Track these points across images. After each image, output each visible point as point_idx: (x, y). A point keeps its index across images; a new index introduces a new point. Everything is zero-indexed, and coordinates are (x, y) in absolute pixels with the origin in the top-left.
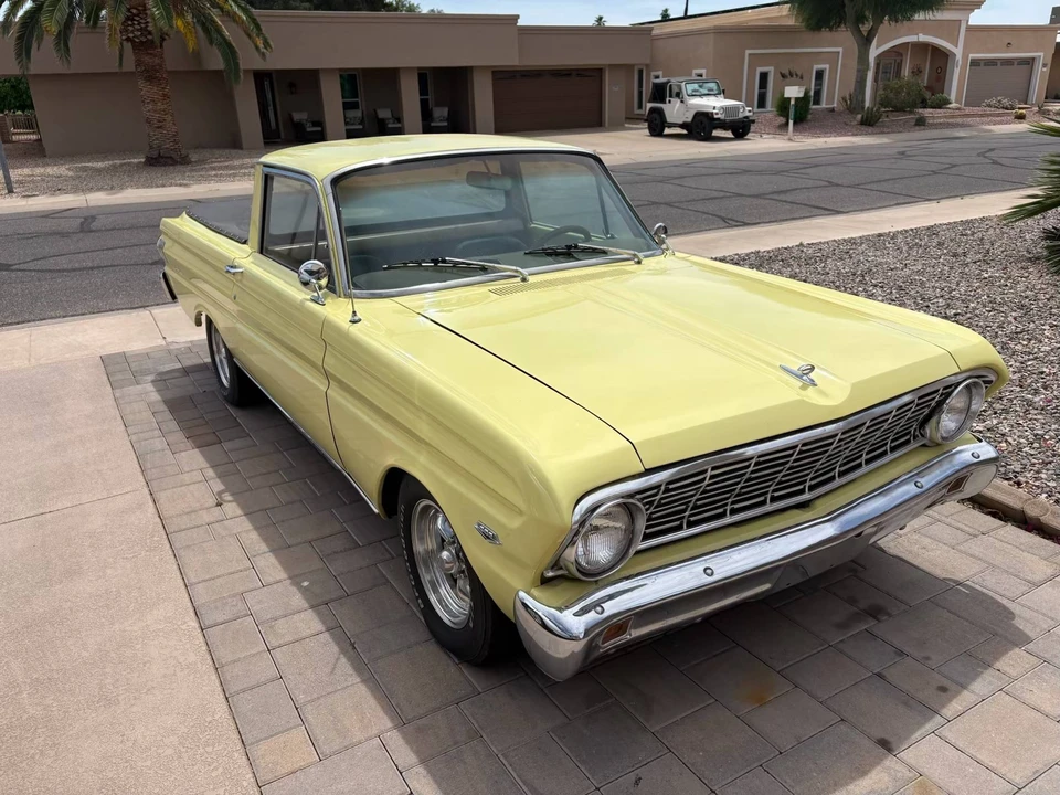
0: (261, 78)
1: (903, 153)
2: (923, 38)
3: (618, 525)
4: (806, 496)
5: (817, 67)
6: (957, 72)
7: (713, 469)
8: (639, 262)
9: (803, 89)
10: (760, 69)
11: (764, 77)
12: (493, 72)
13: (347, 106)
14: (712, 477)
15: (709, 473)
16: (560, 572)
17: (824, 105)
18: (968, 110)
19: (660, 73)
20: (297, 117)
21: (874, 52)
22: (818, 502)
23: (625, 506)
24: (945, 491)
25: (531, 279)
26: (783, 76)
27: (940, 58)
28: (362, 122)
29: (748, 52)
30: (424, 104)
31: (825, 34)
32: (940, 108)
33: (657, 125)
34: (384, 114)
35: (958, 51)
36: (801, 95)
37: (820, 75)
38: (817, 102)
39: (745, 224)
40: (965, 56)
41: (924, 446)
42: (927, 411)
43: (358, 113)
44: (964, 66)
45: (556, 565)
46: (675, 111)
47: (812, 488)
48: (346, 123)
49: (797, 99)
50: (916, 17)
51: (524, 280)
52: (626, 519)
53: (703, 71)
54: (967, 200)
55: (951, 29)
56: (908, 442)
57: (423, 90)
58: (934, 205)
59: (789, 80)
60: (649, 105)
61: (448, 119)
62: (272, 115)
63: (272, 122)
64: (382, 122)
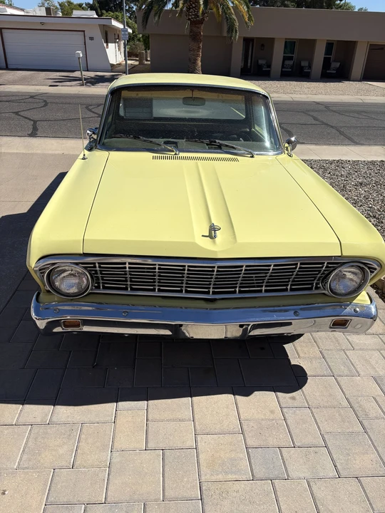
12: (372, 45)
13: (285, 58)
20: (261, 62)
28: (292, 67)
30: (327, 60)
34: (304, 64)
43: (291, 63)
48: (282, 67)
57: (328, 52)
61: (337, 70)
62: (249, 61)
63: (249, 65)
64: (302, 68)
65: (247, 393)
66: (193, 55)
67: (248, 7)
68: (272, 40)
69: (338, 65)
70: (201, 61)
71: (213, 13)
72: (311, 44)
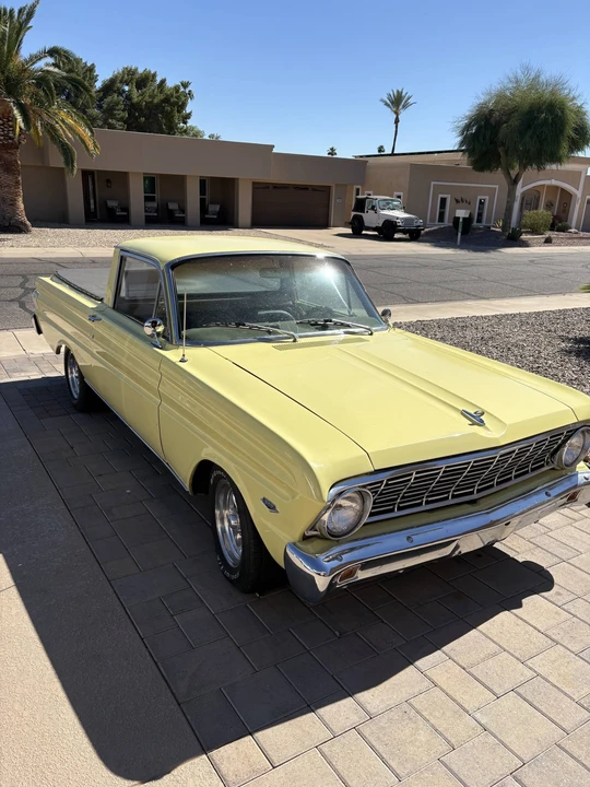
0: (86, 174)
1: (532, 261)
2: (554, 182)
3: (354, 505)
4: (475, 496)
5: (479, 197)
6: (577, 206)
7: (417, 473)
8: (371, 334)
9: (469, 212)
10: (440, 196)
11: (443, 201)
12: (254, 183)
13: (147, 199)
14: (416, 478)
15: (414, 475)
16: (315, 533)
17: (484, 223)
18: (582, 234)
19: (371, 192)
20: (111, 204)
21: (520, 190)
22: (481, 501)
23: (360, 493)
24: (565, 500)
25: (300, 341)
26: (457, 201)
27: (566, 197)
28: (157, 211)
29: (433, 183)
30: (202, 201)
31: (486, 174)
32: (564, 231)
33: (358, 228)
34: (172, 206)
35: (578, 193)
36: (467, 216)
37: (482, 203)
38: (479, 221)
39: (418, 302)
40: (583, 196)
41: (553, 469)
42: (556, 446)
43: (155, 205)
44: (582, 203)
45: (313, 528)
46: (370, 218)
47: (478, 491)
48: (146, 211)
49: (464, 219)
50: (548, 167)
51: (295, 341)
52: (359, 501)
53: (401, 194)
54: (567, 296)
55: (574, 177)
56: (542, 466)
57: (203, 191)
58: (545, 298)
59: (461, 204)
60: (353, 213)
61: (218, 213)
62: (92, 201)
63: (92, 207)
64: (171, 212)
65: (520, 605)
66: (10, 193)
67: (92, 131)
68: (124, 176)
69: (217, 208)
70: (24, 202)
71: (29, 135)
72: (179, 181)
